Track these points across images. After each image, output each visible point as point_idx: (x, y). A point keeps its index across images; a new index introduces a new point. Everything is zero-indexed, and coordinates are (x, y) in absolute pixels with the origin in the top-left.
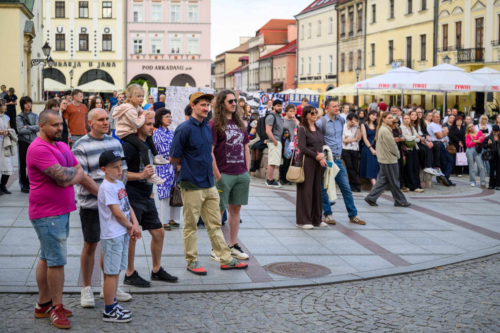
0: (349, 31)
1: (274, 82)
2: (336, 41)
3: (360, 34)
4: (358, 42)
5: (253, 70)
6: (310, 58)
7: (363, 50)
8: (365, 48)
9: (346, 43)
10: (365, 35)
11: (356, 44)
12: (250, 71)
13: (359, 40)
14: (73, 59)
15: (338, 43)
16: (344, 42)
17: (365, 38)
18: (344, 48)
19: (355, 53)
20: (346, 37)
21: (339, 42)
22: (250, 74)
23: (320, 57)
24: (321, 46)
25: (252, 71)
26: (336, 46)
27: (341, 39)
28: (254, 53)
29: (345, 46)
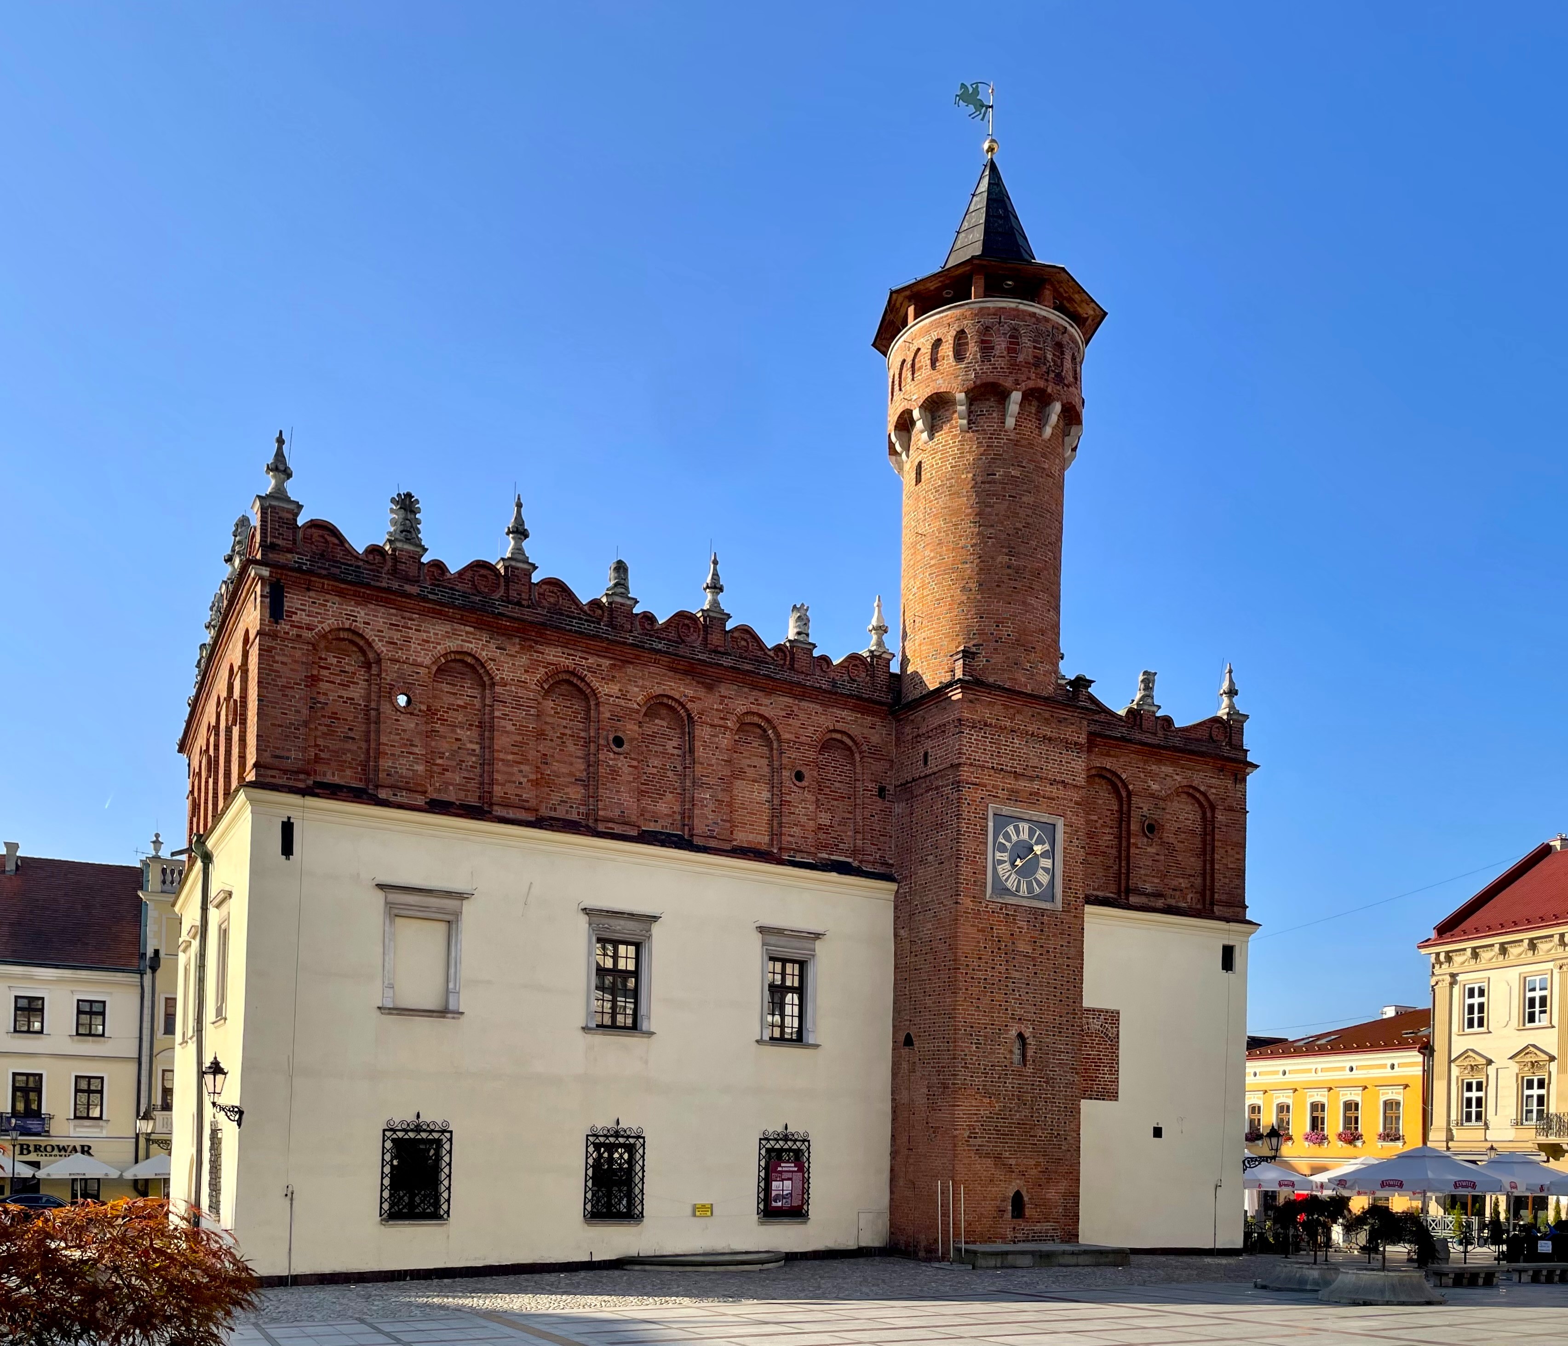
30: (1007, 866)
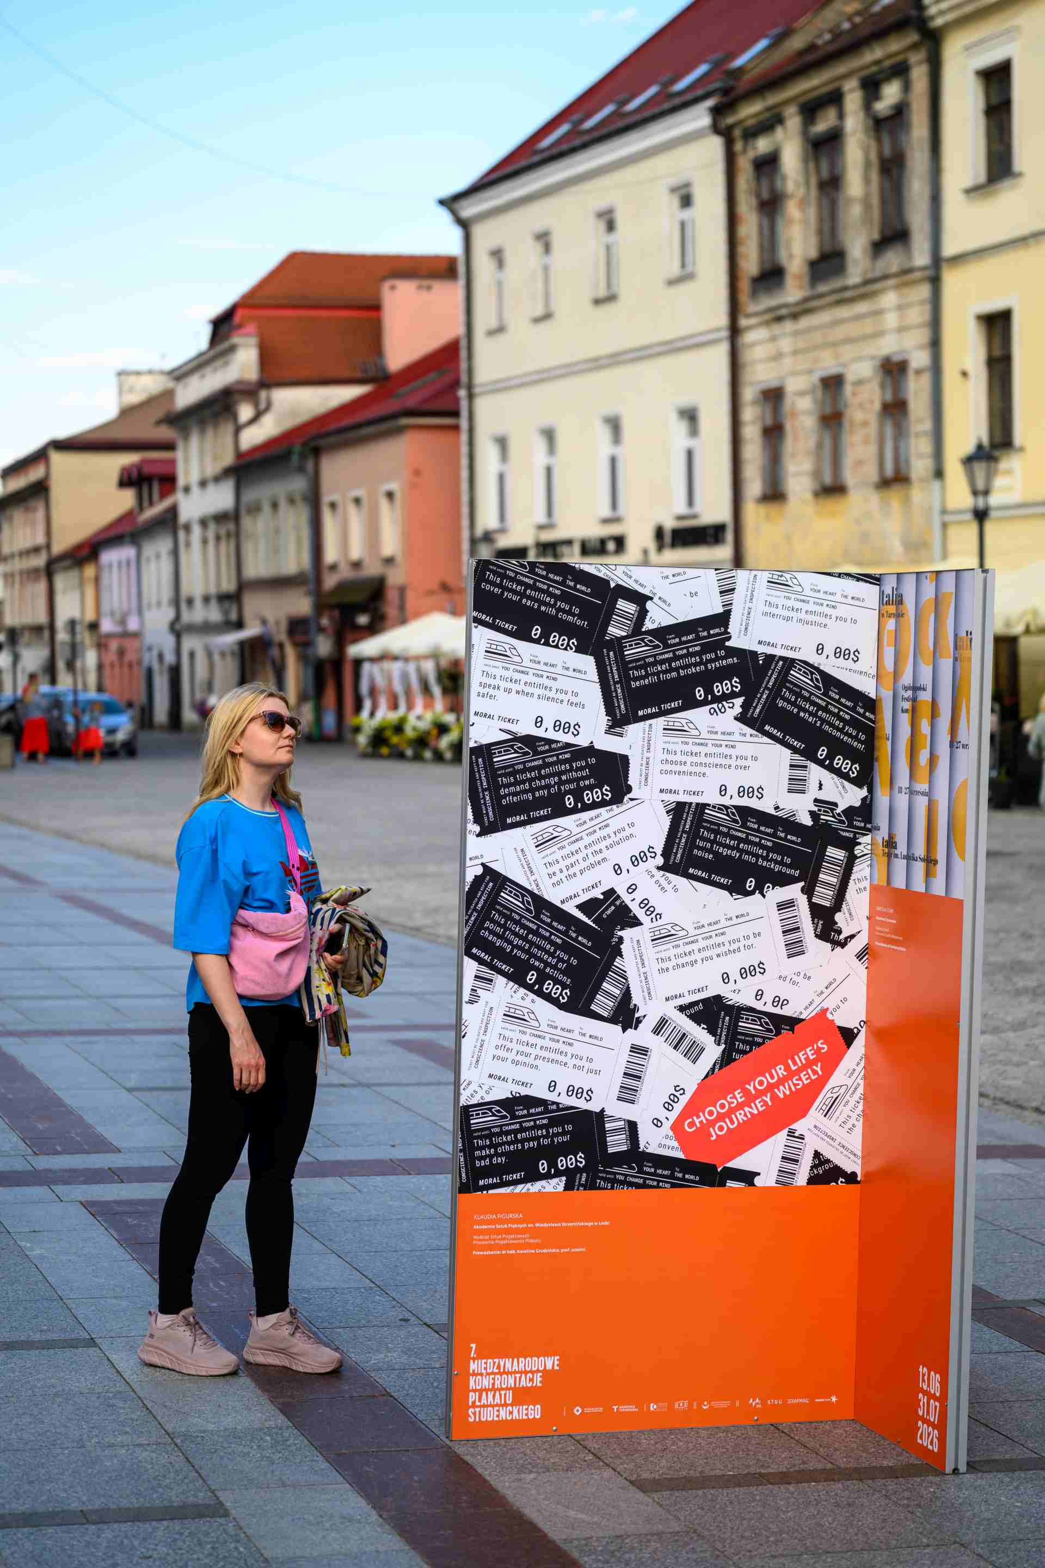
0: (813, 253)
1: (330, 582)
2: (721, 318)
3: (892, 260)
4: (879, 313)
5: (204, 523)
6: (549, 435)
7: (919, 359)
8: (935, 344)
9: (788, 326)
10: (937, 261)
11: (868, 327)
12: (187, 528)
13: (889, 299)
15: (735, 331)
16: (779, 319)
17: (935, 281)
18: (777, 357)
19: (859, 383)
20: (793, 292)
21: (743, 322)
22: (188, 544)
23: (615, 425)
24: (615, 359)
25: (197, 531)
26: (723, 350)
27: (753, 306)
28: (202, 431)
29: (786, 344)
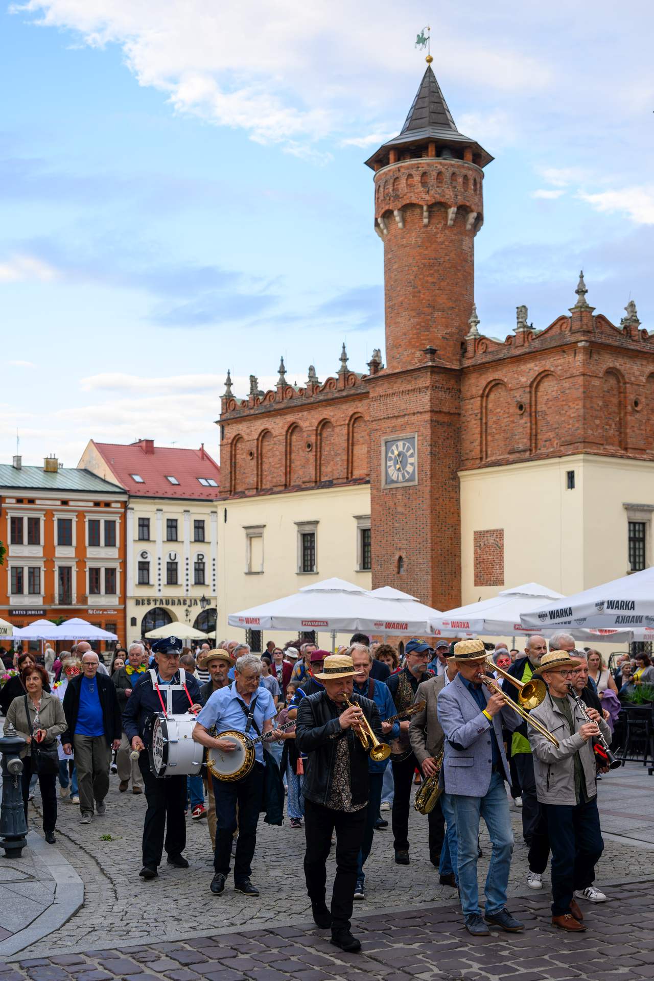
14: (189, 596)
30: (393, 468)
